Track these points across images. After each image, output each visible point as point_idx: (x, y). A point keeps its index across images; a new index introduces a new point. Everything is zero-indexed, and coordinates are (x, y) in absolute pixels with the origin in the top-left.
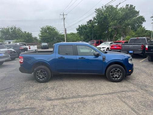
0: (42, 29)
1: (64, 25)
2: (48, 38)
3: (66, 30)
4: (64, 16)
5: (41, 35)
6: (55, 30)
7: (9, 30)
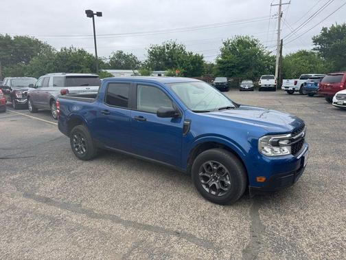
0: (225, 44)
1: (279, 31)
2: (233, 67)
3: (282, 45)
4: (280, 9)
5: (220, 58)
6: (255, 45)
7: (164, 49)
